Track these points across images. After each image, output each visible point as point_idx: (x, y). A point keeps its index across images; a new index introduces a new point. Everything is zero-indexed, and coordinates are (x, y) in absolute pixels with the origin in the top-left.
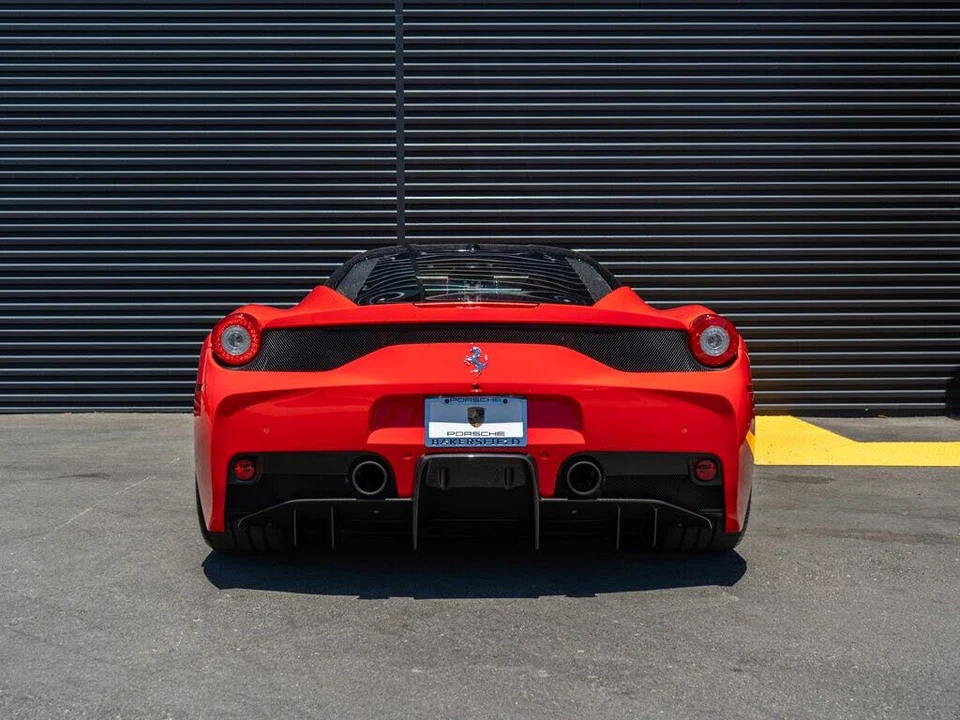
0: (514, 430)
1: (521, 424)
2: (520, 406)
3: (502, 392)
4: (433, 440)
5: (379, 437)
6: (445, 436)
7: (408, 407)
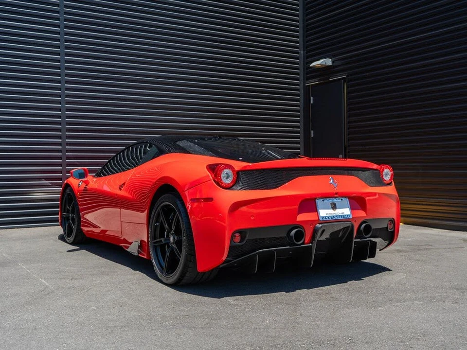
0: (346, 211)
1: (348, 209)
2: (346, 201)
3: (342, 195)
4: (323, 217)
5: (301, 217)
6: (326, 215)
7: (309, 204)
